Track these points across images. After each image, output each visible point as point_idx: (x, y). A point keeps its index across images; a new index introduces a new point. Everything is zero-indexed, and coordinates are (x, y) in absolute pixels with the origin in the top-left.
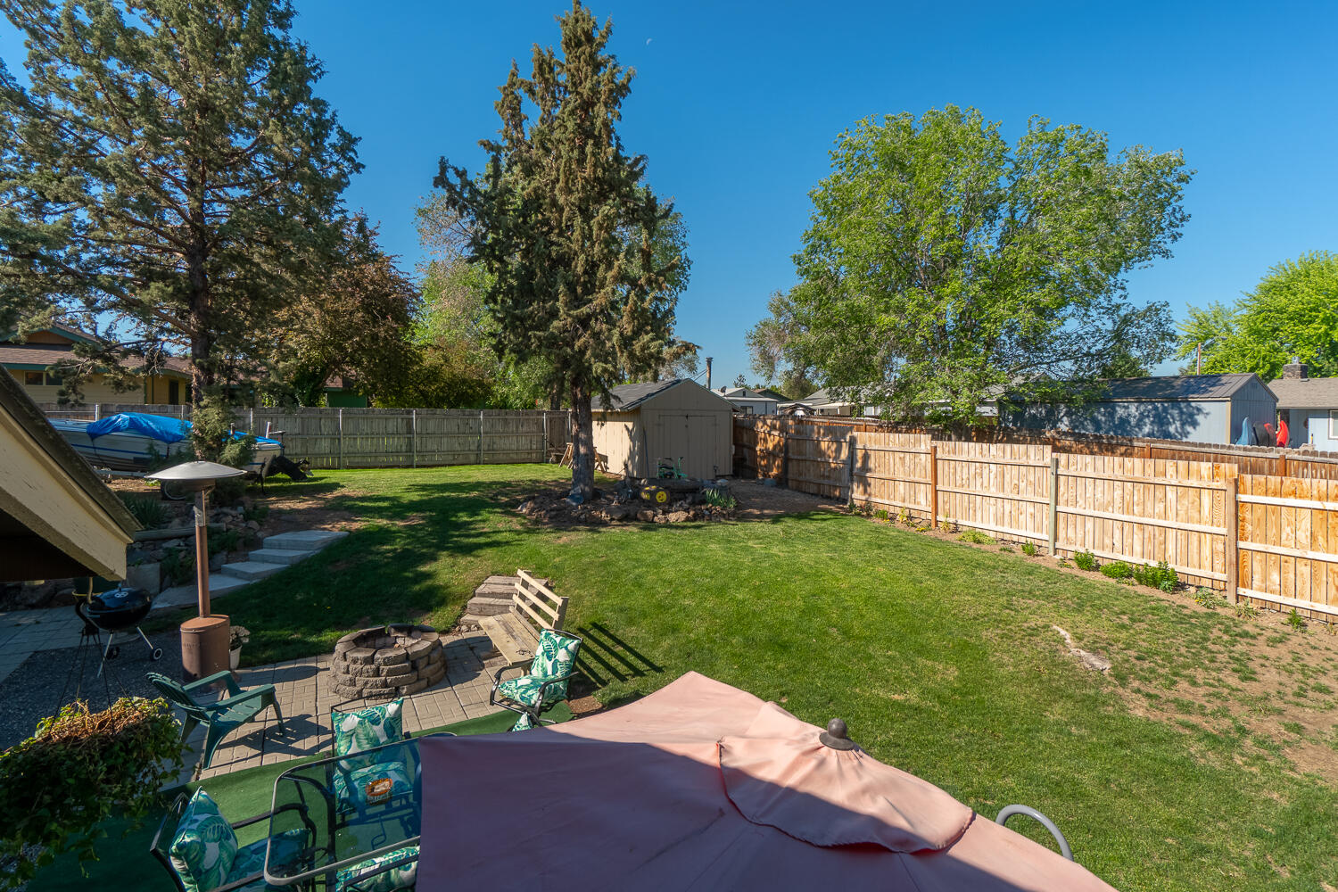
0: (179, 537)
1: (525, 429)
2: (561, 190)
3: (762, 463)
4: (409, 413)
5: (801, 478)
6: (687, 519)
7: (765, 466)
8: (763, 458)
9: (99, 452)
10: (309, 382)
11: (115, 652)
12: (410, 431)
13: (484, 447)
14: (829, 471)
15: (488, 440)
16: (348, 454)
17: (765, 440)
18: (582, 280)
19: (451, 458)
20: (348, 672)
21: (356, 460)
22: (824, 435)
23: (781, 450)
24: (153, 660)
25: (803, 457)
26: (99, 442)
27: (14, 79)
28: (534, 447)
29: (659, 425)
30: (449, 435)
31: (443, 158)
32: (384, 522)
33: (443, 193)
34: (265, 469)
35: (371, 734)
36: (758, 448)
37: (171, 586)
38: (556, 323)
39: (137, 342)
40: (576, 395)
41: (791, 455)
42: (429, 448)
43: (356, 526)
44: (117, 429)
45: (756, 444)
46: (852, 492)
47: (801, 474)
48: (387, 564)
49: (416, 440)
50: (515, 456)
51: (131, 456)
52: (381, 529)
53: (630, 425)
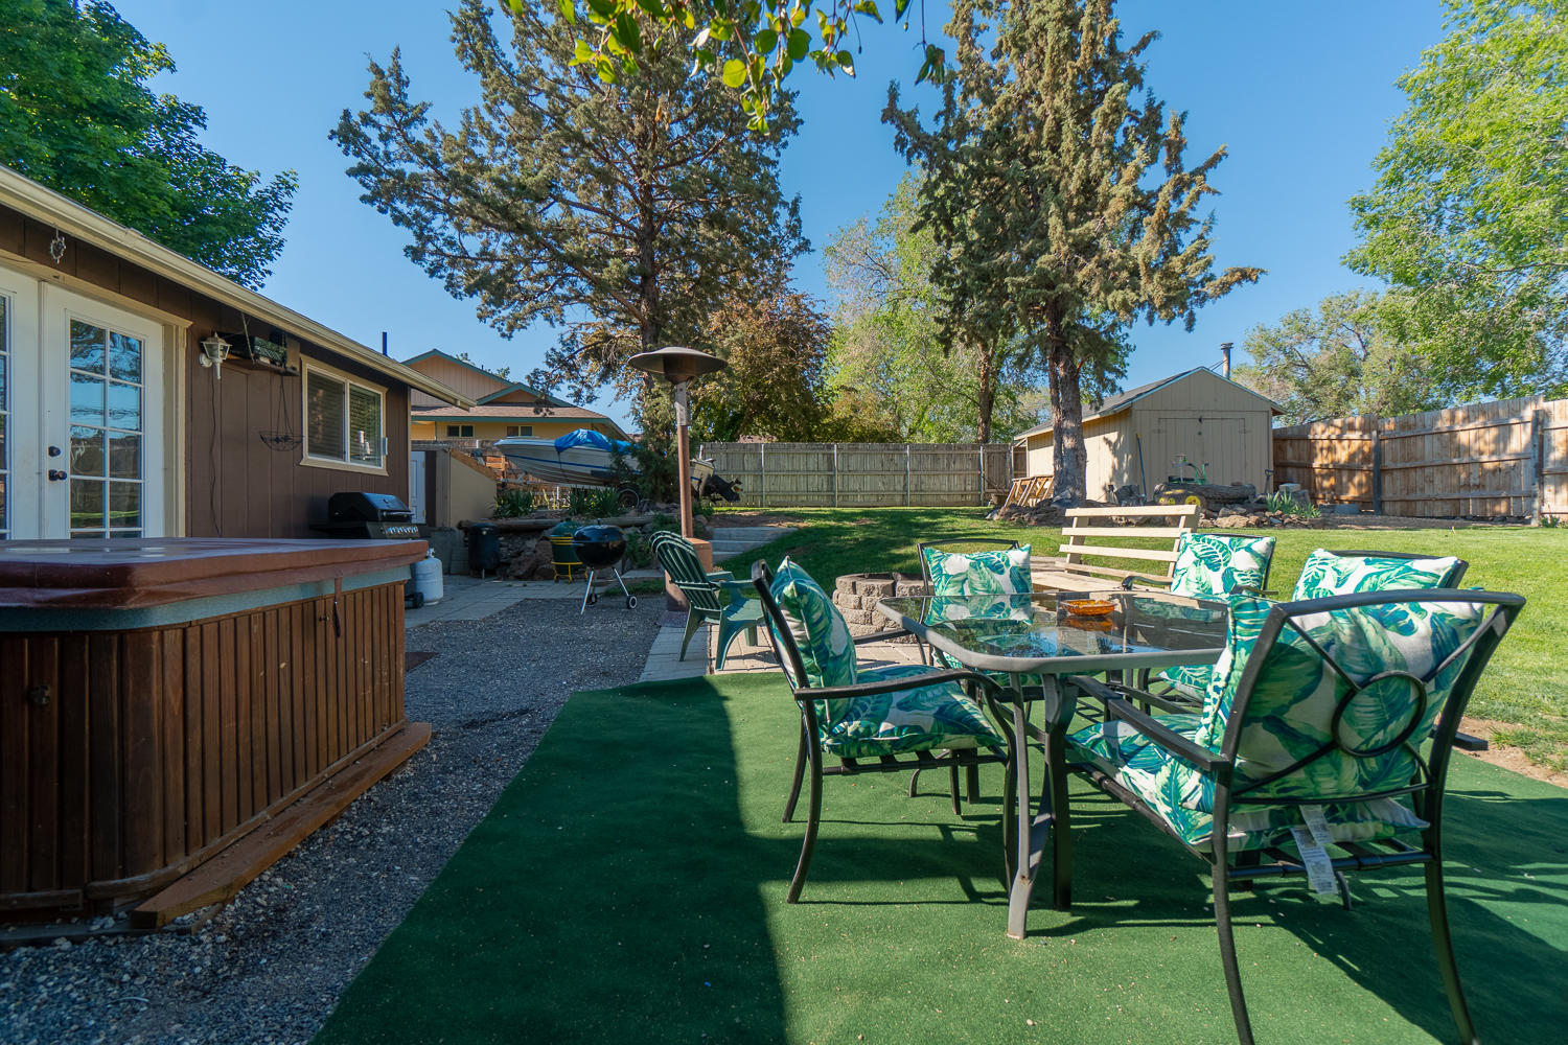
0: (637, 526)
1: (958, 466)
2: (1046, 86)
3: (1326, 484)
4: (830, 447)
5: (1412, 497)
6: (1248, 525)
7: (1332, 488)
8: (1326, 477)
9: (565, 467)
10: (727, 429)
11: (593, 599)
12: (831, 468)
13: (911, 487)
14: (1482, 476)
15: (915, 480)
16: (770, 493)
17: (1331, 449)
18: (1075, 202)
19: (874, 499)
20: (860, 606)
21: (778, 499)
22: (1467, 419)
23: (1366, 459)
24: (628, 607)
25: (1418, 463)
26: (564, 457)
27: (504, 55)
28: (969, 488)
29: (1159, 431)
30: (870, 472)
31: (892, 82)
32: (833, 523)
33: (891, 130)
34: (702, 486)
35: (994, 586)
36: (1316, 464)
37: (632, 569)
38: (1045, 258)
39: (595, 344)
40: (1055, 374)
41: (1388, 463)
42: (851, 487)
43: (801, 525)
44: (578, 442)
45: (1312, 457)
46: (1543, 502)
47: (1414, 490)
48: (851, 549)
49: (838, 479)
50: (946, 498)
51: (588, 470)
52: (831, 527)
53: (1113, 436)
